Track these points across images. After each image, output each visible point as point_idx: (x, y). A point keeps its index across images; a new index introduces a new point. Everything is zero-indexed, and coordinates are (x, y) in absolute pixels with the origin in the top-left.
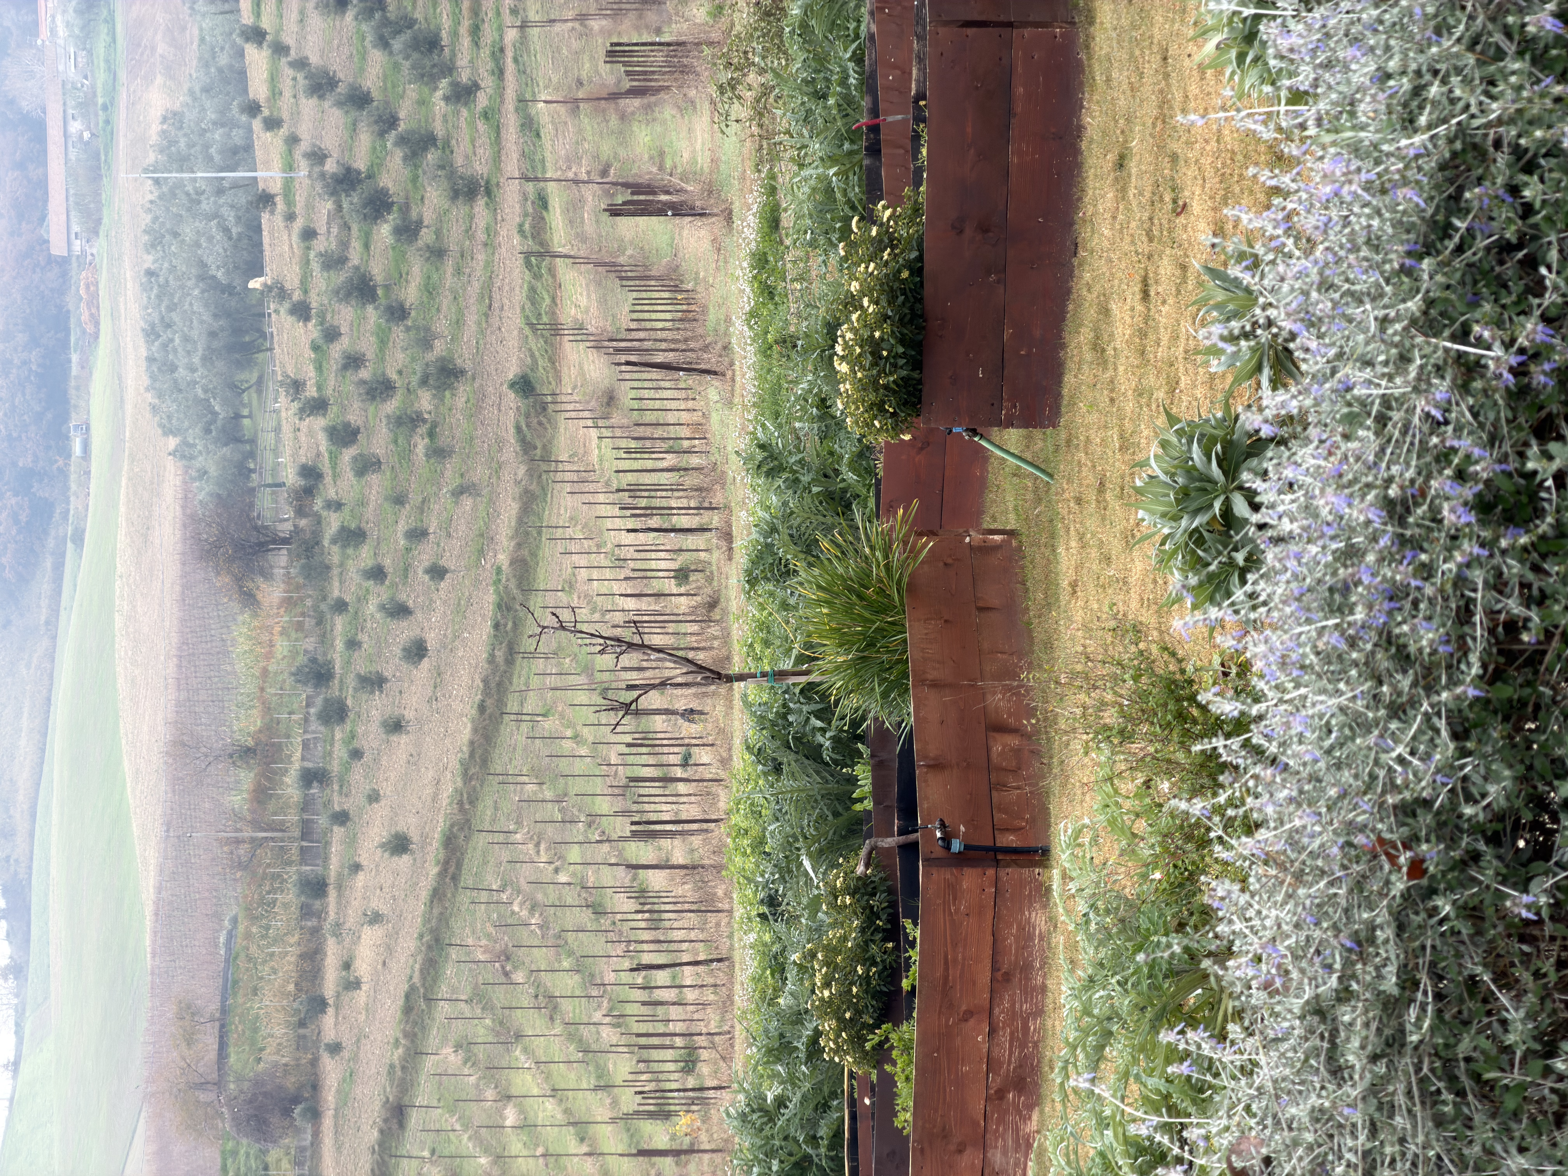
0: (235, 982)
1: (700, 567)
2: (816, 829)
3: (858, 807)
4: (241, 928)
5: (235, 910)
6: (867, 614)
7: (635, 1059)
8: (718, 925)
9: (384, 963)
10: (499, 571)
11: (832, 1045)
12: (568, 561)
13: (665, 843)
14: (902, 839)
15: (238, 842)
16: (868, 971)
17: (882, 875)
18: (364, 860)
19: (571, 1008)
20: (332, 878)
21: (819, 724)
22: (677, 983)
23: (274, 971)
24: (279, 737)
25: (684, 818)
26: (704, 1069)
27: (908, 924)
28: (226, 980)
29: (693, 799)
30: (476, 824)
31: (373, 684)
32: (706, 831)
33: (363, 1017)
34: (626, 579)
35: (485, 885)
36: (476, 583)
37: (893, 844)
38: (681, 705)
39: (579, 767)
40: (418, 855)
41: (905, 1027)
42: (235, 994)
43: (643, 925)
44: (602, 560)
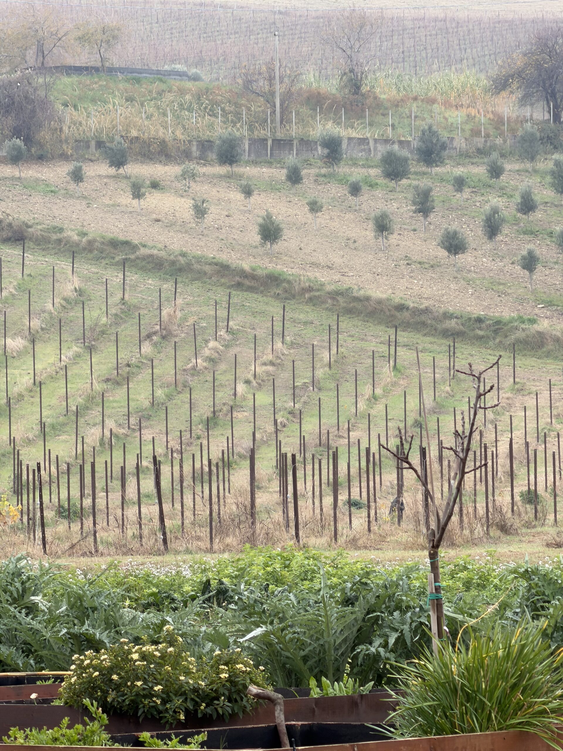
0: (138, 81)
1: (540, 515)
2: (291, 640)
3: (313, 683)
4: (189, 85)
5: (206, 77)
6: (497, 693)
7: (71, 461)
8: (199, 538)
9: (158, 221)
10: (532, 321)
11: (87, 662)
12: (543, 387)
13: (275, 486)
14: (283, 729)
15: (271, 79)
16: (157, 696)
17: (249, 708)
18: (255, 198)
19: (117, 398)
20: (238, 169)
21: (392, 641)
22: (143, 500)
23: (149, 117)
24: (370, 115)
25: (300, 503)
26: (62, 527)
27: (202, 737)
28: (139, 72)
29: (318, 511)
30: (291, 304)
31: (422, 203)
32: (288, 526)
33: (107, 201)
34: (527, 444)
35: (233, 314)
36: (521, 300)
37: (278, 721)
38: (407, 499)
39: (347, 402)
40: (260, 250)
41: (105, 736)
42: (127, 80)
43: (198, 465)
44: (544, 420)
